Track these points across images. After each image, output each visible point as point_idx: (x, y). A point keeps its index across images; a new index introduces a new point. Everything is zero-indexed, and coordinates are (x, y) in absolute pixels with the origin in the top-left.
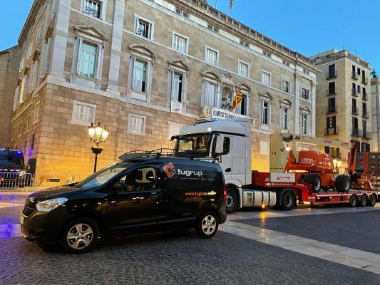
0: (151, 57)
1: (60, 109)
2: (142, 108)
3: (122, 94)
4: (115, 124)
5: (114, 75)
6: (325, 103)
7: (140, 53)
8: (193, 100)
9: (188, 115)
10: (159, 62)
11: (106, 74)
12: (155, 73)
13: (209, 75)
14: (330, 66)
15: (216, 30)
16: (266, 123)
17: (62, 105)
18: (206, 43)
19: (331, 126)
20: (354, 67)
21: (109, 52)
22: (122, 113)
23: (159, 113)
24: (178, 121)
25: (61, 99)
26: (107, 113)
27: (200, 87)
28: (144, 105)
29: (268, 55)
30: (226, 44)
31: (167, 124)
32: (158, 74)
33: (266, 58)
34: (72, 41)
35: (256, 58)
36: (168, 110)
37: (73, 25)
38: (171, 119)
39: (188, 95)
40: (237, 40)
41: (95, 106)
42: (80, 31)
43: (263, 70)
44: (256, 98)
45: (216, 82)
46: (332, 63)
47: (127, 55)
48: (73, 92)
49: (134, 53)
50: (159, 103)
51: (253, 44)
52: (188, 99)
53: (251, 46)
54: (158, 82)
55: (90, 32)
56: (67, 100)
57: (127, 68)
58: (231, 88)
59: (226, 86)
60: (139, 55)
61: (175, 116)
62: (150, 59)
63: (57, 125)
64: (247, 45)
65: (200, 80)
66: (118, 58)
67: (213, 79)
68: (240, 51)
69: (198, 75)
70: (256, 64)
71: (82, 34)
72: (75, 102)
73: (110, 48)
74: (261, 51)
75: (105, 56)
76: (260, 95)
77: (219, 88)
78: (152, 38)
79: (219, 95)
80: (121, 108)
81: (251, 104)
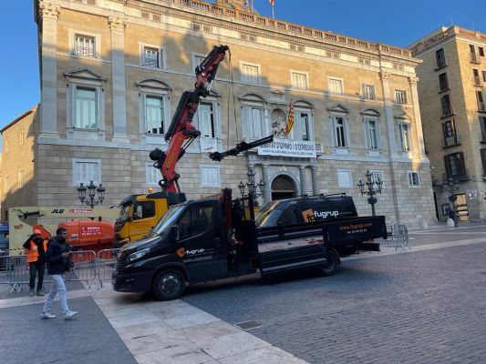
0: (166, 89)
1: (57, 172)
3: (133, 141)
4: (127, 179)
5: (120, 119)
6: (437, 104)
7: (150, 87)
8: (231, 133)
10: (177, 94)
11: (109, 121)
13: (249, 98)
14: (438, 52)
15: (252, 40)
16: (343, 145)
17: (59, 166)
18: (240, 58)
19: (450, 134)
20: (472, 47)
21: (111, 94)
22: (136, 163)
25: (56, 159)
26: (116, 167)
29: (336, 56)
30: (270, 54)
31: (198, 168)
33: (331, 60)
34: (63, 89)
35: (316, 64)
36: (197, 151)
37: (61, 72)
38: (203, 161)
39: (223, 127)
40: (286, 45)
41: (99, 161)
42: (71, 77)
43: (328, 77)
44: (324, 115)
45: (260, 105)
46: (439, 47)
47: (134, 93)
48: (71, 149)
49: (143, 89)
51: (310, 46)
52: (223, 133)
53: (308, 49)
55: (85, 75)
56: (64, 160)
57: (136, 109)
58: (284, 109)
59: (275, 107)
60: (150, 90)
62: (165, 92)
63: (56, 190)
64: (301, 50)
65: (238, 105)
66: (123, 99)
67: (256, 101)
68: (292, 59)
69: (233, 100)
70: (318, 71)
71: (74, 80)
72: (74, 160)
73: (112, 89)
74: (322, 52)
75: (106, 99)
76: (328, 110)
77: (266, 111)
78: (165, 67)
79: (267, 120)
80: (133, 158)
81: (316, 124)
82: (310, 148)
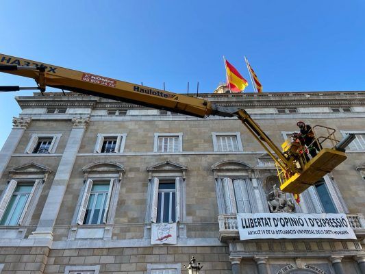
2: (93, 251)
3: (60, 237)
5: (51, 211)
7: (99, 172)
8: (200, 213)
9: (191, 242)
10: (131, 175)
12: (124, 190)
13: (226, 167)
18: (213, 130)
21: (50, 185)
22: (53, 269)
23: (127, 252)
24: (170, 258)
27: (214, 190)
28: (99, 244)
29: (346, 110)
31: (145, 270)
32: (130, 191)
33: (341, 115)
36: (145, 243)
38: (154, 258)
39: (189, 207)
40: (271, 111)
41: (2, 266)
42: (15, 173)
45: (244, 174)
47: (78, 181)
49: (90, 175)
50: (129, 235)
51: (304, 106)
52: (189, 214)
53: (302, 110)
54: (129, 202)
55: (30, 169)
57: (76, 197)
60: (97, 175)
61: (164, 251)
62: (115, 175)
64: (293, 111)
65: (210, 179)
66: (63, 188)
67: (235, 170)
68: (282, 121)
69: (205, 173)
71: (17, 176)
73: (53, 179)
75: (43, 191)
76: (357, 169)
77: (254, 181)
78: (122, 151)
79: (257, 191)
80: (52, 260)
81: (342, 189)
82: (340, 223)
